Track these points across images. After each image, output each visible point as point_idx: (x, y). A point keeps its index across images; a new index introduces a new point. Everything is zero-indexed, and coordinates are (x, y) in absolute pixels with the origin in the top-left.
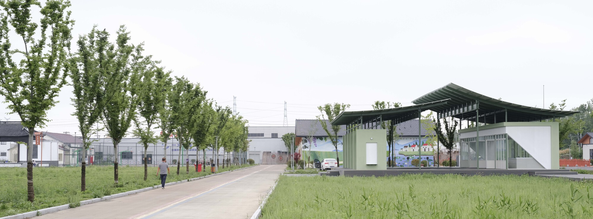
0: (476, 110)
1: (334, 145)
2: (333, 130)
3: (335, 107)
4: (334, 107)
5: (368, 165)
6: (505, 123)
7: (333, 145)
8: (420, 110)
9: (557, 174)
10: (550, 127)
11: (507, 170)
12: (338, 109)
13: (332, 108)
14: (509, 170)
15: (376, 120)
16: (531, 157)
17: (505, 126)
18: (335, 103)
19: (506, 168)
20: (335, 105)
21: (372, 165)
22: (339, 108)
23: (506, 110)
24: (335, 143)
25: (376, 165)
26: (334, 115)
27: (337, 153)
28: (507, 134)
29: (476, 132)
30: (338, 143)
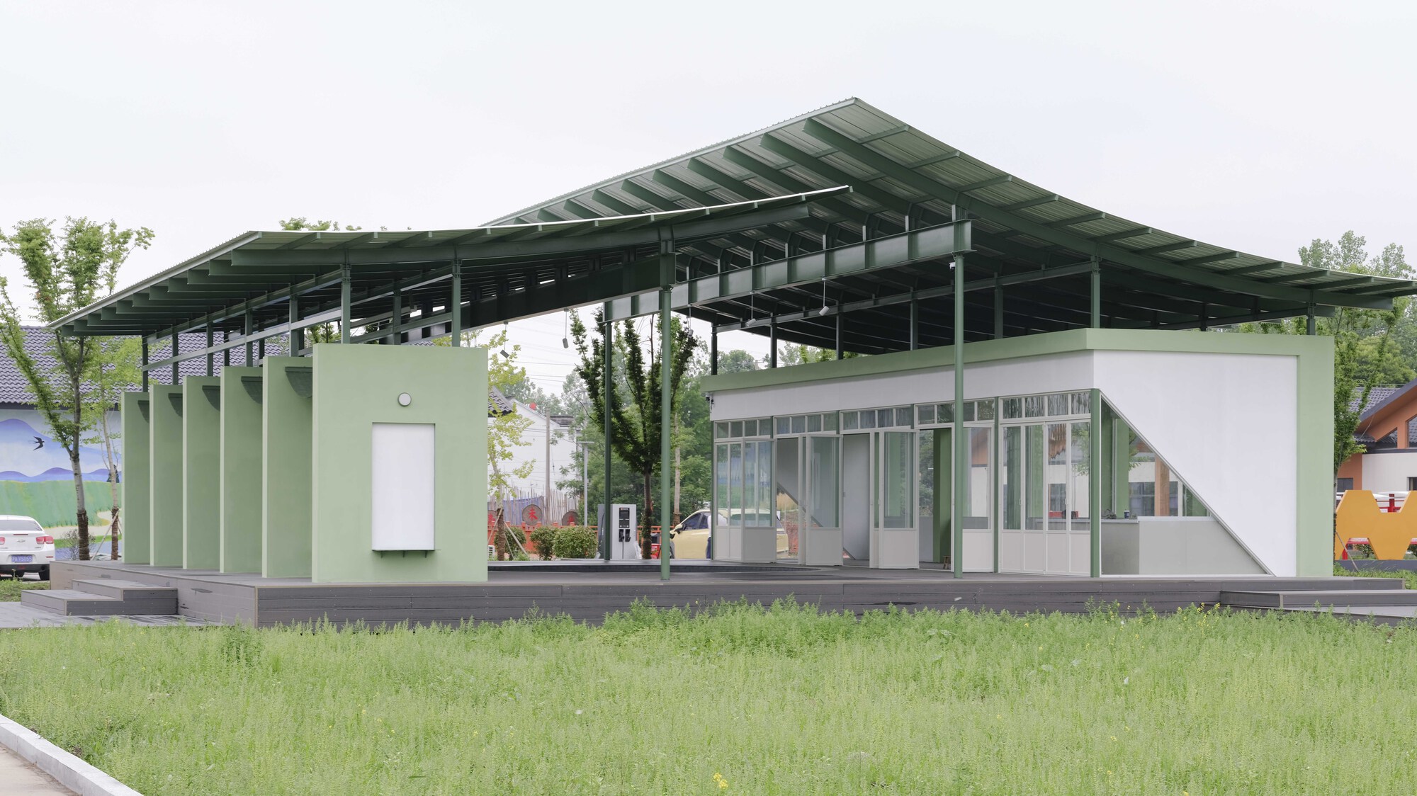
0: (950, 258)
1: (66, 446)
2: (61, 363)
3: (71, 242)
4: (64, 243)
5: (383, 554)
6: (1094, 335)
7: (60, 444)
8: (670, 244)
9: (1396, 605)
10: (1291, 363)
11: (1094, 579)
12: (93, 251)
13: (58, 246)
14: (1102, 583)
15: (398, 300)
16: (1205, 511)
17: (1091, 351)
18: (69, 218)
19: (1088, 573)
20: (73, 232)
21: (404, 553)
22: (99, 244)
23: (1095, 266)
24: (69, 435)
25: (426, 553)
26: (62, 286)
27: (79, 487)
28: (1098, 391)
29: (951, 375)
30: (83, 435)
